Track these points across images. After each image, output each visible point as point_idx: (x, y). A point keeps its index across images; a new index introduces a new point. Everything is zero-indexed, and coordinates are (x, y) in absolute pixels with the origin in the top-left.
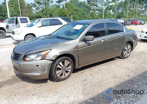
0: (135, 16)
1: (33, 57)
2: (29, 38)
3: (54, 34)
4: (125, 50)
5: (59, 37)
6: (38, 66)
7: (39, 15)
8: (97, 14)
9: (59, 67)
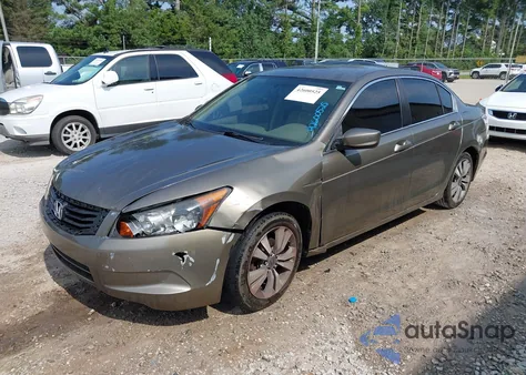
0: (421, 52)
1: (156, 218)
2: (71, 127)
3: (200, 118)
4: (456, 177)
5: (237, 131)
6: (181, 255)
7: (80, 37)
8: (295, 40)
9: (258, 254)
